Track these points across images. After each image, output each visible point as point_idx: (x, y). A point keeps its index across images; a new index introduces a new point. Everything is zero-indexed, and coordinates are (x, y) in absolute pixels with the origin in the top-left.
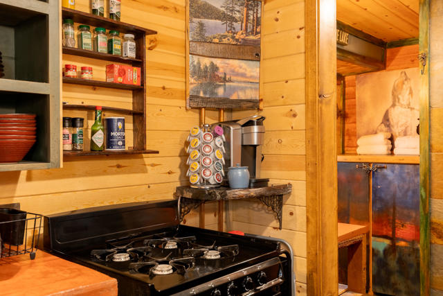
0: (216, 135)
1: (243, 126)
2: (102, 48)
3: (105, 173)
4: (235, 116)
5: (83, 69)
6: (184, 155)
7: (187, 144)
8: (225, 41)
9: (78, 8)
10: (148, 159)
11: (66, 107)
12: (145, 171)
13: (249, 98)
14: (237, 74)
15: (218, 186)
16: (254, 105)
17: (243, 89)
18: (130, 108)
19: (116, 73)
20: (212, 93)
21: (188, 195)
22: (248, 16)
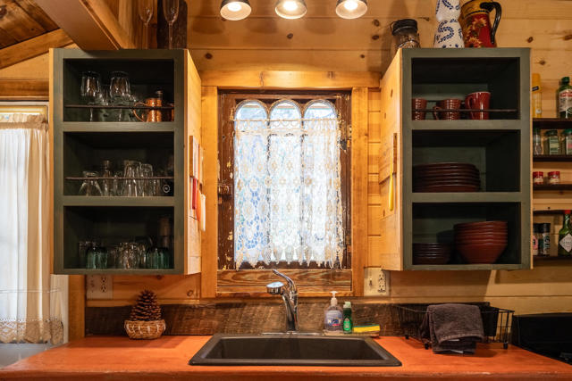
11: (536, 213)
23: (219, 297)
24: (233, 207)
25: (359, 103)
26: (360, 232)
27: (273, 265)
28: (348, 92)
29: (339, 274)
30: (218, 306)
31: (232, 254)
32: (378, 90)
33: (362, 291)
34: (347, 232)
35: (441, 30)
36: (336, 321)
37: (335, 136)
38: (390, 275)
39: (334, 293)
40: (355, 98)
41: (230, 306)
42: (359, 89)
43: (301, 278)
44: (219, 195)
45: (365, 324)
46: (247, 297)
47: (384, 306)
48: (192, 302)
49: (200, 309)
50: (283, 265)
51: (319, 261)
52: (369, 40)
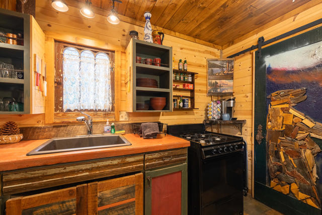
0: (218, 104)
1: (228, 100)
2: (182, 79)
3: (182, 115)
4: (223, 98)
5: (177, 86)
6: (207, 110)
7: (207, 107)
8: (220, 74)
9: (176, 69)
10: (195, 111)
11: (174, 96)
12: (194, 115)
13: (229, 92)
14: (225, 85)
15: (218, 120)
16: (231, 94)
17: (227, 89)
18: (190, 96)
19: (186, 86)
20: (216, 91)
21: (208, 122)
22: (229, 66)
23: (54, 123)
24: (62, 87)
25: (117, 56)
26: (118, 99)
27: (82, 110)
28: (114, 52)
29: (110, 114)
30: (54, 127)
31: (62, 106)
32: (125, 53)
33: (119, 119)
34: (113, 99)
35: (146, 36)
36: (108, 130)
37: (108, 66)
38: (129, 114)
39: (108, 120)
40: (116, 54)
41: (61, 126)
42: (118, 51)
43: (94, 115)
44: (55, 82)
45: (120, 130)
46: (70, 123)
47: (127, 124)
48: (40, 126)
49: (44, 128)
50: (86, 110)
51: (102, 109)
52: (122, 36)
